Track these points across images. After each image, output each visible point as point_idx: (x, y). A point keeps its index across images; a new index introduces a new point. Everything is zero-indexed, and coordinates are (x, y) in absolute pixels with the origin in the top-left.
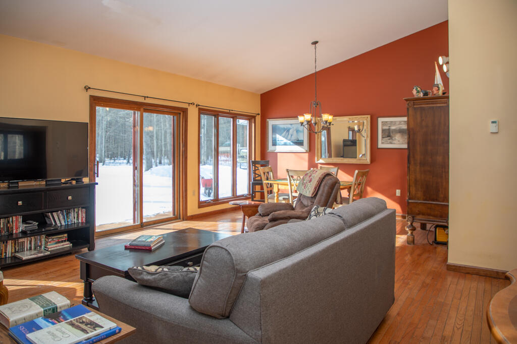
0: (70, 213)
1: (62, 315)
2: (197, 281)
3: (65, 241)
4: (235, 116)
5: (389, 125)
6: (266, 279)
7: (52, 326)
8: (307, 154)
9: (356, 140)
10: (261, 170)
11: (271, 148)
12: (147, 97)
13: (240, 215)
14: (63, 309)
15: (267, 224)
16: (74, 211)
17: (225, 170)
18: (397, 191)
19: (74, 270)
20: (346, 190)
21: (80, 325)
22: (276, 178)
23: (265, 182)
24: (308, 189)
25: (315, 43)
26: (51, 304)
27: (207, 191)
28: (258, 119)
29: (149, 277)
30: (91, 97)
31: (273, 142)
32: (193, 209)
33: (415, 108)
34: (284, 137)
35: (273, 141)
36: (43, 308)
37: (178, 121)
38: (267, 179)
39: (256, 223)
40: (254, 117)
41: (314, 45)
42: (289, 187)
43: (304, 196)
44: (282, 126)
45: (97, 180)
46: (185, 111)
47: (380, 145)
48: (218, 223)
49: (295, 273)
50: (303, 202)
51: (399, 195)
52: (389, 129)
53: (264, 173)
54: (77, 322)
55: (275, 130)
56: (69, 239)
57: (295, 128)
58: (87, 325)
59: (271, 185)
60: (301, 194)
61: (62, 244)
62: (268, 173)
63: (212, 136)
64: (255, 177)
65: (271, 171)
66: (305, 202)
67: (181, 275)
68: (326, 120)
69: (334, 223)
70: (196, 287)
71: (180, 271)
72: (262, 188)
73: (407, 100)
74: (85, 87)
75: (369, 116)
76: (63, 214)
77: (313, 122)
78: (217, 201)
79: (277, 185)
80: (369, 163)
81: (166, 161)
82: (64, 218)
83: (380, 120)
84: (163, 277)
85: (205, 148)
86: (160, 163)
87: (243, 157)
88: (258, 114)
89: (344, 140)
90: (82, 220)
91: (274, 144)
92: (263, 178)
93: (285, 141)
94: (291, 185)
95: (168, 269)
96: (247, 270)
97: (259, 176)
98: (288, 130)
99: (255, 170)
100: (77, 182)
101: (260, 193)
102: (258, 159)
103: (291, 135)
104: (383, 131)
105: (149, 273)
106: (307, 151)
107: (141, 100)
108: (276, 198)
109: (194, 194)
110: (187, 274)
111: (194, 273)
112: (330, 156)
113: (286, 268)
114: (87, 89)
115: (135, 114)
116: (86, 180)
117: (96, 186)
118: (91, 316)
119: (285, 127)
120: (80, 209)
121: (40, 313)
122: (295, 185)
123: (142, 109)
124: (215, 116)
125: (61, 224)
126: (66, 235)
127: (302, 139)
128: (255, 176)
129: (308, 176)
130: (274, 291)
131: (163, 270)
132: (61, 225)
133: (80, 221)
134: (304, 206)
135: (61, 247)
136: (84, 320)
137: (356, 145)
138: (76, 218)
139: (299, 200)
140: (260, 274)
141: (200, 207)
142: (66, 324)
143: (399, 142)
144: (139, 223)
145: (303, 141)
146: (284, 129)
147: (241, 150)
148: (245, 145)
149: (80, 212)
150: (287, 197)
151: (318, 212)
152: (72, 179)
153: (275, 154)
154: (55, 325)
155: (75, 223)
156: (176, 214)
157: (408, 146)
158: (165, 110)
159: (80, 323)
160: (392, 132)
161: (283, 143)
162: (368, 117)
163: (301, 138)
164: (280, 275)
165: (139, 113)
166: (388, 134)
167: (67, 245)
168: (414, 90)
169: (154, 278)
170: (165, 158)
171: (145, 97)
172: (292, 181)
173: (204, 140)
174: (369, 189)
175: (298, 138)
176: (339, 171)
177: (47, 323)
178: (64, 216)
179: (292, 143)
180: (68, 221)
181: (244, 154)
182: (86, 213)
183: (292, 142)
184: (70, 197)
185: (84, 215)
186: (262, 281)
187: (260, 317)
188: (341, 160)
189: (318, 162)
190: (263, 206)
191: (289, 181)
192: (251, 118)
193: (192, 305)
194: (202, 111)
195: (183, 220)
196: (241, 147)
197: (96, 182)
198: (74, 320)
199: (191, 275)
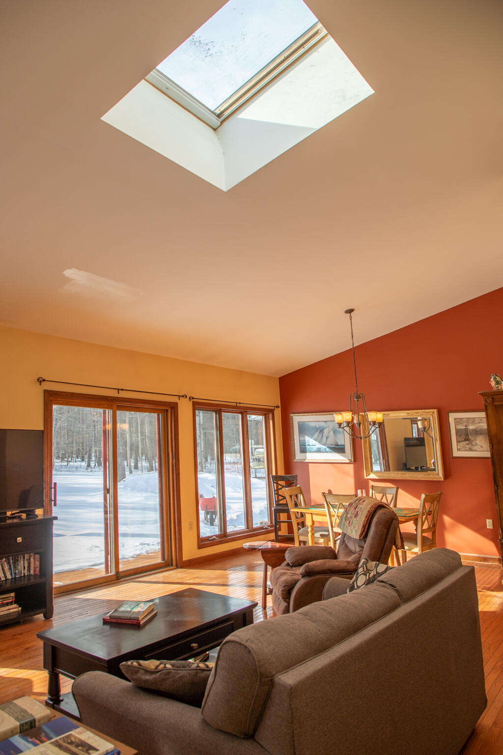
0: (18, 560)
1: (44, 731)
2: (212, 686)
3: (11, 603)
4: (244, 411)
5: (465, 424)
6: (297, 685)
7: (34, 748)
8: (352, 465)
9: (423, 438)
10: (286, 491)
11: (298, 456)
12: (122, 390)
13: (260, 561)
14: (42, 722)
15: (299, 580)
16: (24, 558)
17: (234, 478)
18: (487, 520)
19: (27, 649)
20: (412, 522)
21: (69, 746)
22: (309, 504)
23: (293, 510)
24: (355, 527)
25: (350, 311)
26: (27, 715)
27: (209, 516)
28: (278, 413)
29: (147, 677)
30: (46, 392)
31: (300, 448)
32: (190, 550)
33: (495, 406)
34: (316, 440)
35: (300, 445)
36: (19, 721)
37: (164, 420)
38: (296, 505)
39: (283, 578)
40: (272, 411)
41: (349, 314)
42: (327, 519)
43: (350, 538)
44: (313, 424)
45: (55, 511)
46: (174, 407)
47: (456, 453)
48: (228, 572)
49: (334, 675)
50: (348, 545)
51: (492, 528)
52: (466, 429)
53: (291, 496)
54: (64, 741)
55: (303, 429)
56: (17, 601)
57: (331, 427)
58: (77, 746)
59: (302, 515)
60: (345, 534)
61: (8, 607)
62: (297, 496)
63: (213, 439)
64: (279, 500)
65: (301, 493)
66: (352, 546)
67: (189, 674)
68: (374, 420)
69: (384, 596)
70: (210, 694)
71: (187, 668)
72: (289, 517)
73: (481, 394)
74: (38, 380)
75: (435, 411)
76: (9, 563)
77: (355, 422)
78: (224, 537)
79: (311, 515)
80: (442, 480)
81: (145, 464)
82: (10, 569)
83: (452, 417)
84: (166, 677)
85: (203, 447)
86: (136, 467)
87: (258, 460)
88: (278, 407)
89: (405, 438)
90: (35, 571)
91: (303, 450)
92: (291, 504)
93: (318, 445)
94: (330, 516)
95: (171, 665)
96: (274, 673)
97: (284, 498)
98: (321, 430)
99: (278, 490)
100: (27, 515)
101: (287, 524)
102: (281, 473)
103: (327, 438)
104: (458, 432)
105: (147, 671)
106: (350, 460)
107: (114, 394)
108: (310, 534)
109: (191, 528)
110: (197, 673)
111: (205, 672)
112: (387, 468)
113: (322, 669)
114: (40, 382)
115: (104, 413)
116: (39, 512)
117: (55, 522)
118: (80, 733)
119: (318, 426)
120: (32, 554)
121: (15, 728)
122: (336, 516)
123: (115, 406)
124: (216, 412)
125: (6, 577)
126: (13, 594)
127: (344, 444)
128: (278, 498)
129: (352, 509)
130: (308, 701)
131: (165, 667)
132: (6, 579)
133: (32, 572)
134: (351, 551)
135: (6, 612)
136: (73, 739)
137: (424, 445)
138: (26, 566)
139: (343, 542)
140: (289, 678)
141: (200, 547)
142: (51, 745)
143: (481, 449)
144: (113, 573)
145: (344, 445)
146: (316, 429)
147: (255, 449)
148: (261, 442)
149: (32, 559)
150: (326, 533)
151: (367, 569)
152: (21, 512)
153: (305, 465)
154: (38, 747)
155: (24, 576)
156: (166, 557)
157: (492, 455)
158: (147, 406)
159: (69, 743)
160: (470, 433)
161: (315, 448)
162: (433, 412)
163: (340, 442)
164: (315, 679)
165: (111, 412)
166: (466, 436)
167: (15, 609)
168: (492, 379)
169: (155, 679)
170: (142, 460)
171: (118, 390)
172: (331, 509)
173: (200, 434)
174: (447, 519)
175: (337, 443)
176: (400, 490)
177: (26, 743)
178: (10, 566)
179: (328, 449)
180: (15, 573)
181: (261, 456)
182: (41, 561)
183: (330, 448)
184: (20, 538)
185: (38, 564)
186: (291, 689)
187: (293, 737)
188: (403, 474)
189: (368, 477)
190: (292, 551)
191: (326, 509)
192: (267, 412)
193: (206, 719)
194: (198, 405)
195: (177, 567)
196: (255, 444)
197: (53, 515)
198: (60, 739)
199: (203, 675)
